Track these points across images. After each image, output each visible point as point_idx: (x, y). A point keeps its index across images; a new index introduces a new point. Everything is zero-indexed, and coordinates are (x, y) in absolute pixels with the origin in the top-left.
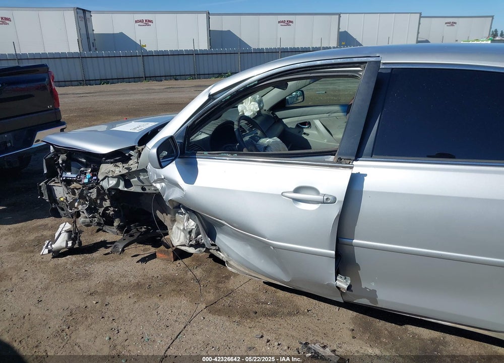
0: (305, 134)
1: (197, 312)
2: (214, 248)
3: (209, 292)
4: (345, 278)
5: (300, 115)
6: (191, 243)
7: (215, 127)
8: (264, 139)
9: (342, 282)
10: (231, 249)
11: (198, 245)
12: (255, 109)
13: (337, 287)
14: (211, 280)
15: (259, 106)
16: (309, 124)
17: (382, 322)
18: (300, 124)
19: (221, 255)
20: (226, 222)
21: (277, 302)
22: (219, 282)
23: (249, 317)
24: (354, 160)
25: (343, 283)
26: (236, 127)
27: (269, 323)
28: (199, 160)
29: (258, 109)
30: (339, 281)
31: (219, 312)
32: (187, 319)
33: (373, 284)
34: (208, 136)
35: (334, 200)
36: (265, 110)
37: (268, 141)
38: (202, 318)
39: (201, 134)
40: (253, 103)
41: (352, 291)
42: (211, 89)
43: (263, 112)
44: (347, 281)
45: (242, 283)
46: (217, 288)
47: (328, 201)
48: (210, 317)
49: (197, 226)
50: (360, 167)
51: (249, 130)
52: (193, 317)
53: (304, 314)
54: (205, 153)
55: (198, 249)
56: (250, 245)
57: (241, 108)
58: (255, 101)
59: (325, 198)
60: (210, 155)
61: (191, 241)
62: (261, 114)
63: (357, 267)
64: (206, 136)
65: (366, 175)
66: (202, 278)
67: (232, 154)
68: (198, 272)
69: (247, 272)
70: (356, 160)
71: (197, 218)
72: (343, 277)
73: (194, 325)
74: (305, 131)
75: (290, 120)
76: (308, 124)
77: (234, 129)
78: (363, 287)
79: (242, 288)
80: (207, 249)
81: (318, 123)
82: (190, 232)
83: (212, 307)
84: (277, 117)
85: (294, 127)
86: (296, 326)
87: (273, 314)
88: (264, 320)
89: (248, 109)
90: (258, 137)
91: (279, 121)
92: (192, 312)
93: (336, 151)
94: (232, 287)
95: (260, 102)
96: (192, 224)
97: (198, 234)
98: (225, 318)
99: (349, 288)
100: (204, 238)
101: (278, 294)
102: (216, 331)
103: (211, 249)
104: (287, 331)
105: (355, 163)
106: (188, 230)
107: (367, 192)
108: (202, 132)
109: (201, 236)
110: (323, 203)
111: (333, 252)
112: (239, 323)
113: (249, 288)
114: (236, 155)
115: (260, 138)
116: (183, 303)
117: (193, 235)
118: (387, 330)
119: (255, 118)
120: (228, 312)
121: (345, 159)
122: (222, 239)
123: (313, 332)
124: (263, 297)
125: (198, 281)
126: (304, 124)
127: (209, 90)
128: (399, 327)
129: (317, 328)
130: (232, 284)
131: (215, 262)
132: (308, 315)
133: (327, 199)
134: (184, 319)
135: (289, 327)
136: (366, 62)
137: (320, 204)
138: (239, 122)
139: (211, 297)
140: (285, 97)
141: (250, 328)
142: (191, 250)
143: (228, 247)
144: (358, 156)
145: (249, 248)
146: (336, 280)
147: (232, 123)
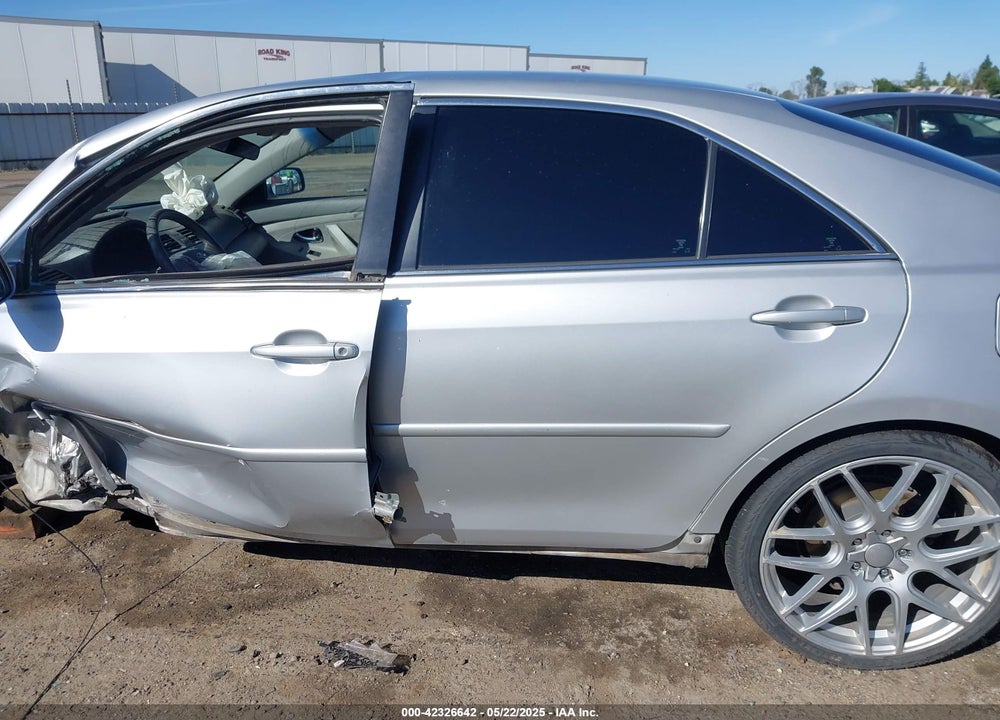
0: (312, 252)
1: (97, 629)
2: (127, 493)
3: (125, 586)
4: (390, 497)
5: (298, 216)
6: (70, 489)
7: (102, 234)
8: (215, 257)
9: (384, 505)
10: (164, 486)
11: (87, 492)
12: (198, 204)
13: (376, 517)
14: (128, 562)
15: (207, 197)
16: (319, 233)
17: (475, 581)
18: (300, 233)
19: (144, 505)
20: (140, 425)
21: (275, 582)
22: (145, 564)
23: (216, 618)
24: (385, 276)
25: (386, 508)
26: (150, 232)
27: (258, 621)
28: (64, 299)
29: (206, 203)
30: (379, 503)
31: (148, 621)
32: (72, 646)
33: (444, 503)
34: (86, 251)
35: (355, 352)
36: (223, 208)
37: (224, 258)
38: (109, 639)
39: (69, 249)
40: (192, 191)
41: (404, 520)
42: (79, 148)
43: (217, 208)
44: (393, 502)
45: (198, 557)
46: (142, 577)
47: (344, 354)
48: (130, 633)
49: (81, 450)
50: (397, 287)
51: (186, 243)
52: (87, 641)
53: (328, 592)
54: (76, 282)
55: (91, 501)
56: (201, 469)
57: (167, 202)
58: (197, 186)
59: (337, 348)
60: (89, 285)
61: (70, 485)
62: (213, 212)
63: (412, 474)
64: (82, 252)
65: (409, 302)
66: (107, 561)
67: (138, 279)
68: (97, 553)
69: (201, 527)
70: (390, 274)
71: (76, 430)
72: (385, 495)
73: (91, 654)
74: (312, 247)
75: (279, 228)
76: (316, 233)
77: (146, 235)
78: (427, 511)
79: (198, 566)
80: (110, 497)
81: (335, 230)
82: (66, 466)
83: (130, 615)
84: (249, 219)
85: (289, 240)
86: (312, 616)
87: (267, 603)
88: (248, 617)
89: (182, 203)
90: (204, 252)
91: (257, 228)
92: (85, 632)
93: (352, 262)
94: (176, 569)
95: (209, 190)
96: (69, 447)
97: (85, 467)
98: (159, 630)
99: (398, 514)
100: (99, 475)
101: (275, 566)
102: (142, 658)
103: (121, 497)
104: (294, 629)
105: (388, 281)
106: (62, 462)
107: (414, 332)
108: (72, 245)
109: (91, 471)
110: (335, 358)
111: (363, 451)
112: (192, 634)
113: (214, 565)
114: (147, 280)
115: (208, 255)
116: (64, 618)
117: (74, 472)
118: (483, 592)
119: (202, 220)
120: (169, 616)
121: (369, 275)
122: (141, 469)
123: (346, 620)
124: (244, 577)
125: (97, 569)
126: (309, 233)
127: (76, 152)
128: (504, 583)
129: (354, 613)
130: (175, 562)
131: (137, 526)
132: (337, 593)
133: (341, 350)
134: (63, 649)
135: (299, 620)
136: (387, 93)
137: (329, 362)
138: (157, 221)
139: (128, 595)
140: (261, 179)
141: (217, 637)
142: (74, 506)
143: (155, 482)
144: (393, 267)
145: (199, 475)
146: (373, 503)
147: (143, 225)
